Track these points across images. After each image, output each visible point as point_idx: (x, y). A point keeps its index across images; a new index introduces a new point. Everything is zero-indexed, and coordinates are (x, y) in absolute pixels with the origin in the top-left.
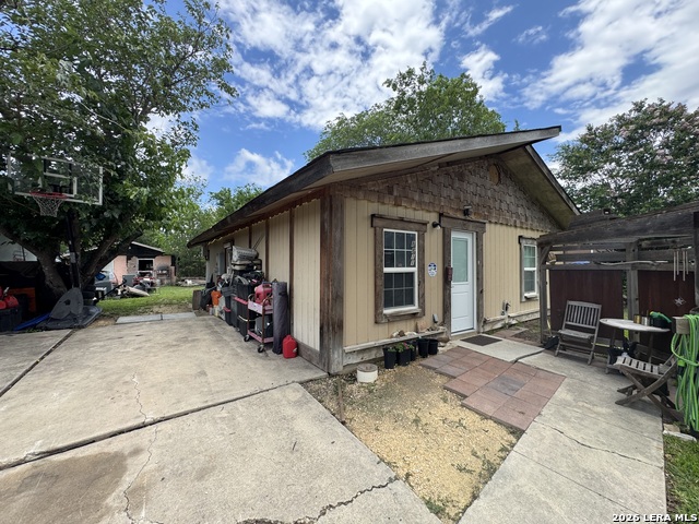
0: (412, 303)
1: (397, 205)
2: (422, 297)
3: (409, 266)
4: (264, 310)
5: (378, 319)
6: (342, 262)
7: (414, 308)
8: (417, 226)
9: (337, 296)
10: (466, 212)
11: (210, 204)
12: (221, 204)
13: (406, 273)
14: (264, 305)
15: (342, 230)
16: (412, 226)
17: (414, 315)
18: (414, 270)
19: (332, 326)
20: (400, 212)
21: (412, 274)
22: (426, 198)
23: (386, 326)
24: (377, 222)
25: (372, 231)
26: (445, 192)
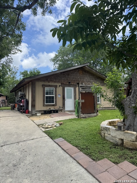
0: (54, 103)
1: (49, 82)
2: (56, 101)
3: (52, 95)
4: (23, 105)
5: (44, 105)
6: (35, 94)
8: (54, 86)
9: (34, 100)
10: (70, 83)
11: (20, 76)
12: (24, 76)
13: (52, 96)
15: (35, 88)
16: (53, 86)
17: (53, 105)
18: (54, 96)
19: (33, 106)
20: (50, 84)
22: (57, 80)
23: (46, 107)
24: (43, 86)
25: (42, 88)
26: (63, 79)
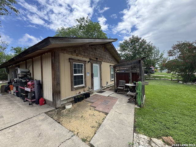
0: (82, 84)
1: (77, 56)
2: (85, 82)
3: (81, 73)
4: (31, 90)
5: (72, 89)
7: (83, 85)
8: (84, 62)
9: (58, 83)
10: (97, 59)
14: (31, 88)
15: (59, 63)
16: (82, 62)
17: (83, 87)
18: (83, 74)
19: (56, 93)
20: (78, 58)
21: (82, 75)
22: (86, 54)
23: (75, 91)
24: (71, 60)
25: (69, 63)
26: (91, 53)
